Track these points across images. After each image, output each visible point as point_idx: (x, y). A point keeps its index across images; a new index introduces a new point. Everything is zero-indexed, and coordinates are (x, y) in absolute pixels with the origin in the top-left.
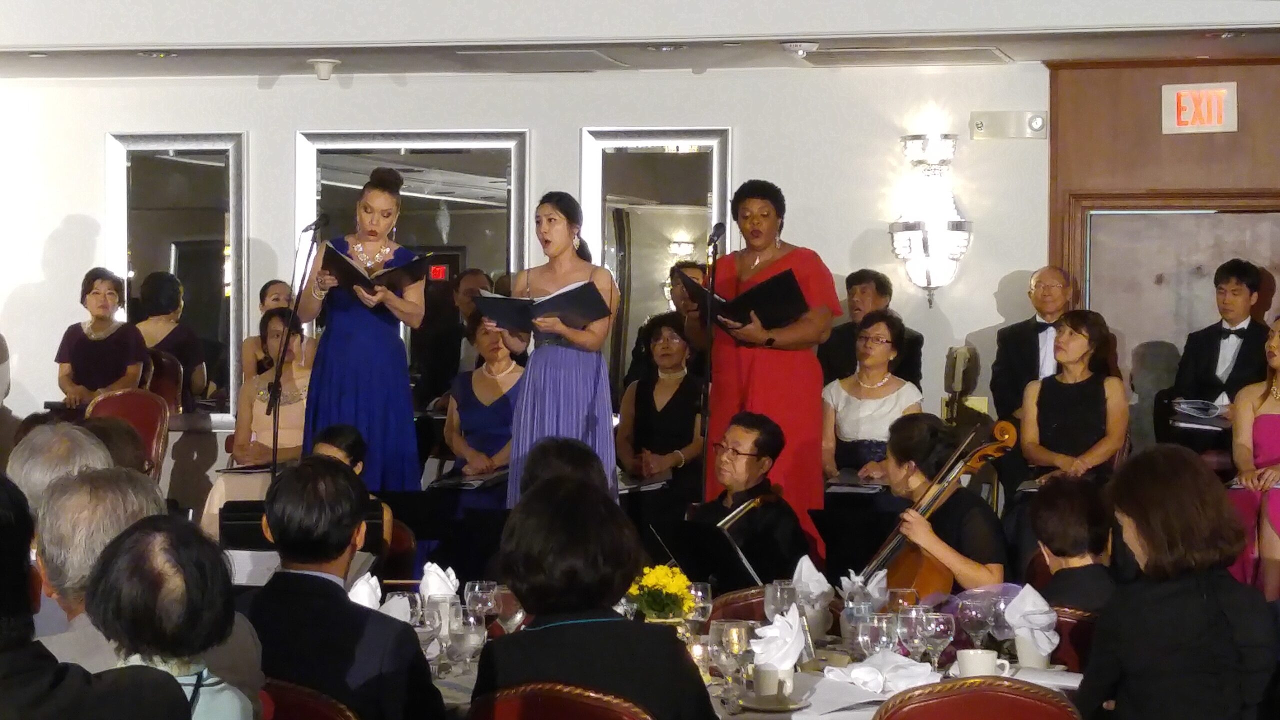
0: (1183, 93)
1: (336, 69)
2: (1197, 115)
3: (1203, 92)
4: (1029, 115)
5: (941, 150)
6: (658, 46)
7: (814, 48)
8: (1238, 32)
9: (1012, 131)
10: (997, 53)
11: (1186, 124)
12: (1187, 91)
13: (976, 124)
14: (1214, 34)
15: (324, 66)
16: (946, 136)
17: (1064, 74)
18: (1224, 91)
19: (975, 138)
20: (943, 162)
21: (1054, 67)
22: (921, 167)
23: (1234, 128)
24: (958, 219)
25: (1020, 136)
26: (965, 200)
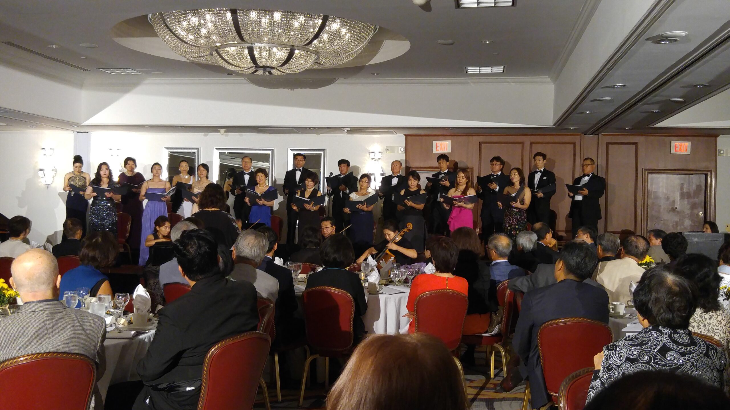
0: (438, 143)
1: (226, 132)
2: (441, 149)
3: (442, 143)
4: (400, 148)
5: (379, 155)
6: (310, 128)
7: (349, 129)
8: (453, 128)
9: (396, 152)
10: (394, 132)
11: (438, 150)
12: (439, 143)
13: (387, 149)
14: (448, 128)
15: (222, 131)
16: (380, 152)
17: (409, 137)
18: (448, 143)
19: (387, 153)
20: (379, 159)
21: (406, 136)
22: (374, 160)
23: (450, 152)
24: (383, 173)
25: (398, 153)
26: (384, 168)
